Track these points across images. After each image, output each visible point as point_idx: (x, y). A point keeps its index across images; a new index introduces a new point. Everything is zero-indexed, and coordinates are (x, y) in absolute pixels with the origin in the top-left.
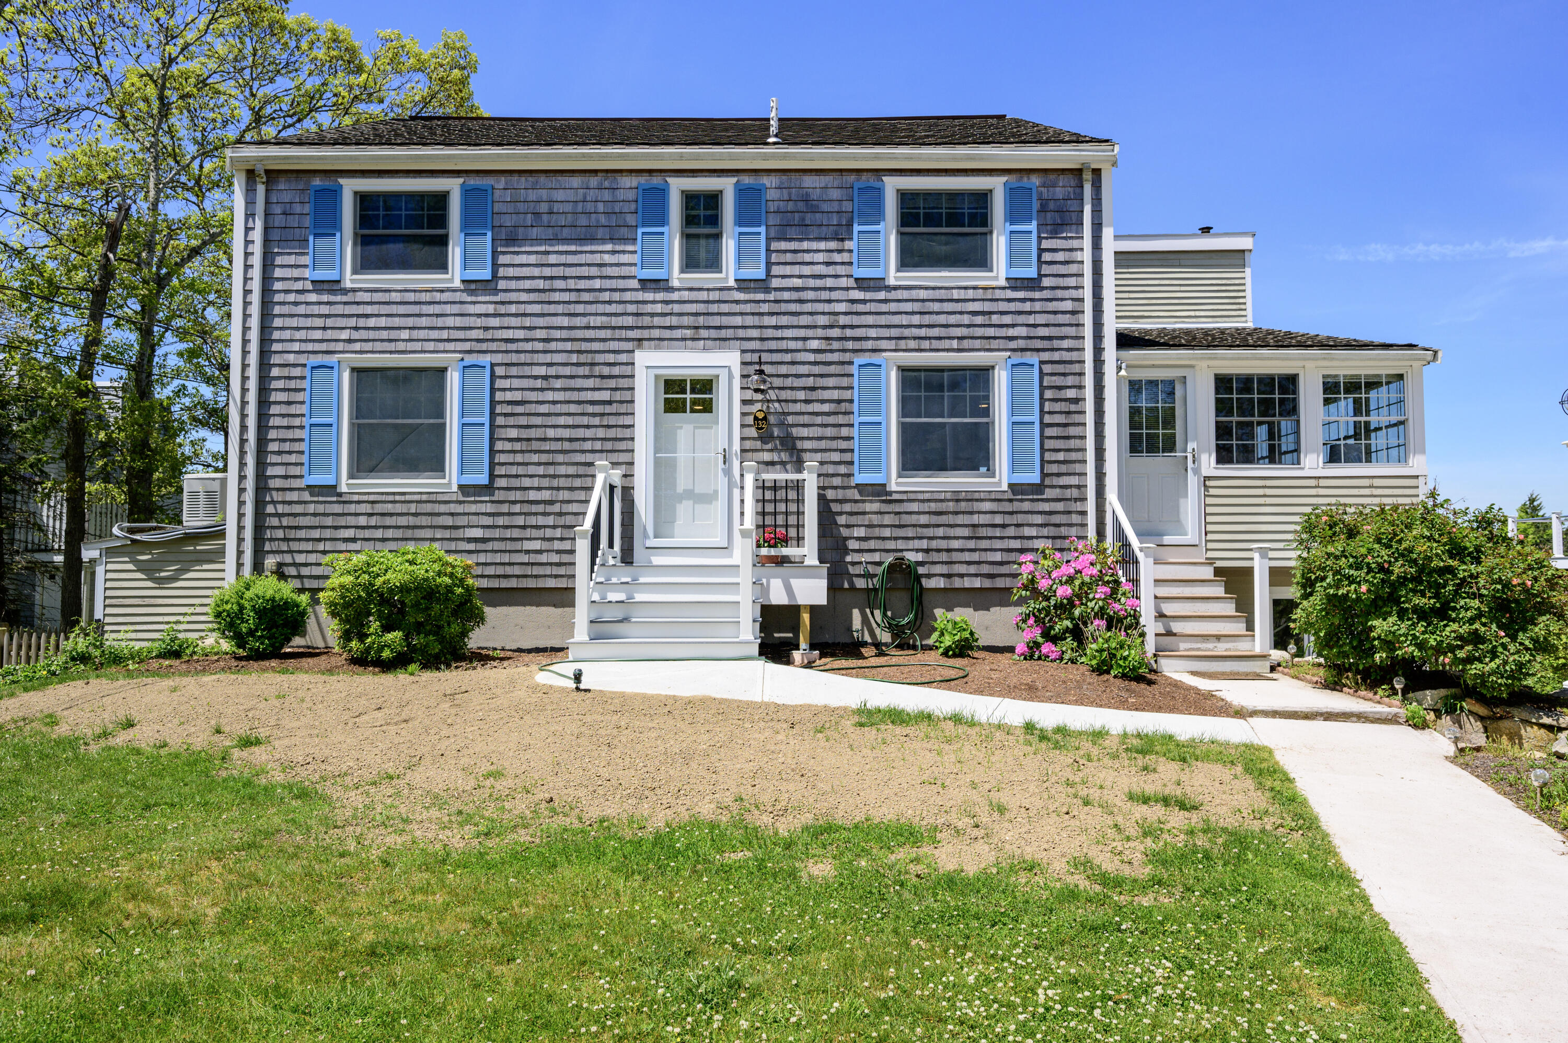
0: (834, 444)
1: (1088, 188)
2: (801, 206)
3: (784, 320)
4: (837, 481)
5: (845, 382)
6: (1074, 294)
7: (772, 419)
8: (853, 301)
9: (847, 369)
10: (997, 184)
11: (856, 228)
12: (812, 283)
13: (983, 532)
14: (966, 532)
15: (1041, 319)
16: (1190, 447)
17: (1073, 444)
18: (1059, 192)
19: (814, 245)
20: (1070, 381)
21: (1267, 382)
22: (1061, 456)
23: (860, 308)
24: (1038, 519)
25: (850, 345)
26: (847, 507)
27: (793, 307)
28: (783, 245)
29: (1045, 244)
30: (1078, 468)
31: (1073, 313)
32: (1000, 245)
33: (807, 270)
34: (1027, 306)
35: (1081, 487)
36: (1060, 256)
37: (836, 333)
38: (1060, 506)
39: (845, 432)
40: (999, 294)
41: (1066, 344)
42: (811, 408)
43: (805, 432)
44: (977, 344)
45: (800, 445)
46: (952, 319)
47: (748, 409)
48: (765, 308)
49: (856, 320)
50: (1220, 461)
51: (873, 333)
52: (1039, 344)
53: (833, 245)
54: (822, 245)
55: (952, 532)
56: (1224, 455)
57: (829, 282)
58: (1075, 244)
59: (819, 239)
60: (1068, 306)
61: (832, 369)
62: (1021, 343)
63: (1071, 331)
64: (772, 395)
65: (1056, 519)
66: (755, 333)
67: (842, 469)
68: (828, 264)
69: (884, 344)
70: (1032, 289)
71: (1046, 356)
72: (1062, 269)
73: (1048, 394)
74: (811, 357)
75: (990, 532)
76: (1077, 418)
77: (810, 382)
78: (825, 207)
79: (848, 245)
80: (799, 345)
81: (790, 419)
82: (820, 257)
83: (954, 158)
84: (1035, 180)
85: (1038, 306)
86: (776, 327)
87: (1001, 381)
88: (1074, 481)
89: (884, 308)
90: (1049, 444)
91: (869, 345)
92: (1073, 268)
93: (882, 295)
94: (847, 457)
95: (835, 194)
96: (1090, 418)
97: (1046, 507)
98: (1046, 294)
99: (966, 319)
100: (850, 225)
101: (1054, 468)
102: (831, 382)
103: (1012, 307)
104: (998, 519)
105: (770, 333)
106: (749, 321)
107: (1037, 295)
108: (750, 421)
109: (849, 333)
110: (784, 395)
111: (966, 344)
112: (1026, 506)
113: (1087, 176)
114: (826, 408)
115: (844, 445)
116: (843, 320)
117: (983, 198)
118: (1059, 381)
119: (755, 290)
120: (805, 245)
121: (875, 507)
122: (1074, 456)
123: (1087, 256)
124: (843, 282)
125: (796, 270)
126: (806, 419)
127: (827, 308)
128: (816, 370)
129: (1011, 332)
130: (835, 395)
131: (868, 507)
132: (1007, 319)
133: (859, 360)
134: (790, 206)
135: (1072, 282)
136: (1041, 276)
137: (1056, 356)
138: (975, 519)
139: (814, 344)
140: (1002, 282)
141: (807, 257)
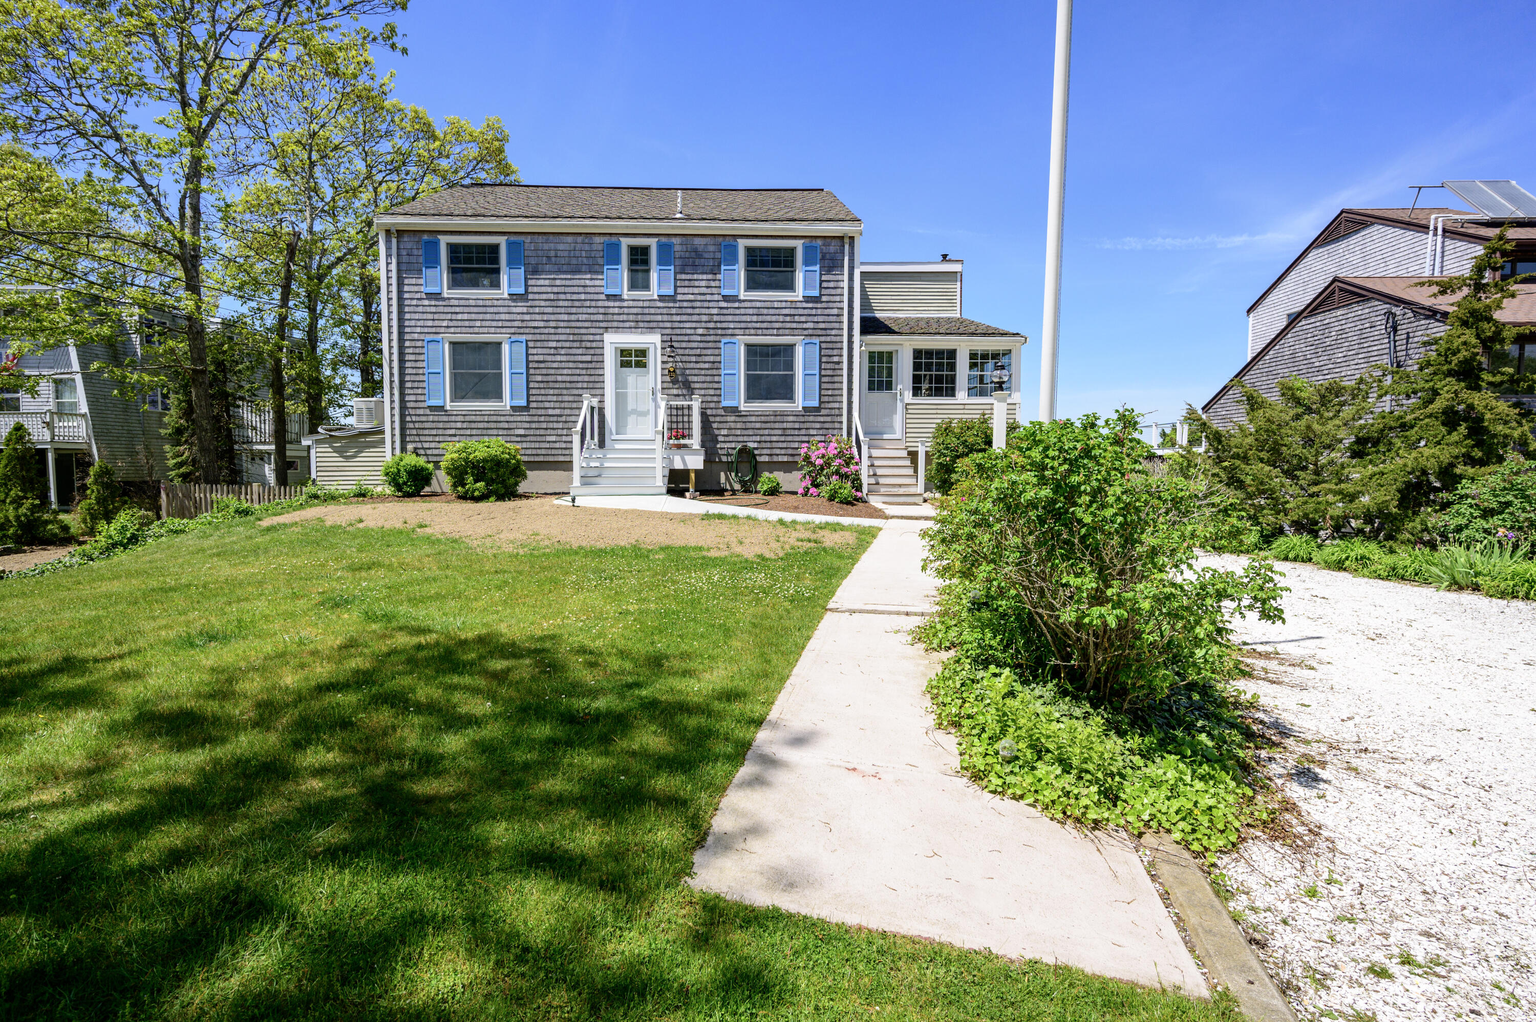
0: (711, 385)
1: (847, 247)
2: (693, 254)
3: (684, 318)
4: (712, 405)
5: (716, 352)
6: (839, 305)
7: (678, 372)
8: (721, 308)
9: (718, 345)
10: (799, 244)
11: (723, 267)
12: (699, 298)
13: (788, 432)
14: (780, 432)
15: (821, 319)
16: (899, 387)
17: (836, 386)
18: (832, 249)
19: (701, 277)
20: (835, 352)
21: (940, 353)
22: (830, 392)
23: (725, 311)
24: (818, 426)
25: (719, 332)
26: (718, 419)
27: (689, 311)
28: (683, 276)
29: (824, 278)
30: (838, 399)
31: (838, 315)
32: (799, 277)
33: (696, 291)
34: (814, 312)
35: (840, 409)
36: (832, 285)
37: (712, 325)
38: (829, 419)
39: (716, 379)
40: (799, 305)
41: (833, 332)
42: (698, 366)
43: (695, 379)
44: (787, 332)
45: (693, 385)
46: (774, 318)
47: (665, 366)
48: (674, 311)
49: (722, 318)
50: (915, 394)
51: (732, 325)
52: (820, 332)
53: (710, 277)
54: (705, 277)
55: (773, 432)
56: (916, 391)
57: (708, 297)
58: (840, 278)
59: (703, 273)
60: (835, 311)
61: (710, 345)
62: (810, 332)
63: (837, 325)
64: (678, 358)
65: (827, 425)
66: (668, 325)
67: (715, 399)
68: (708, 287)
69: (737, 332)
70: (817, 302)
71: (823, 339)
72: (833, 292)
73: (824, 359)
74: (699, 338)
75: (792, 432)
76: (838, 372)
77: (698, 352)
78: (706, 255)
79: (718, 277)
80: (692, 331)
81: (688, 372)
82: (703, 283)
83: (775, 230)
84: (819, 242)
85: (819, 312)
86: (680, 322)
87: (799, 351)
88: (836, 405)
89: (738, 312)
90: (824, 386)
91: (730, 332)
92: (839, 291)
93: (736, 305)
94: (718, 392)
95: (711, 248)
96: (845, 372)
97: (822, 419)
98: (824, 305)
99: (781, 318)
100: (719, 266)
101: (826, 399)
102: (709, 352)
103: (806, 312)
104: (797, 426)
105: (677, 325)
106: (666, 318)
107: (819, 305)
108: (666, 372)
109: (719, 325)
110: (685, 358)
111: (781, 332)
112: (811, 418)
113: (847, 240)
114: (707, 366)
115: (716, 386)
116: (715, 318)
117: (792, 251)
118: (830, 352)
119: (669, 301)
120: (695, 277)
121: (733, 419)
122: (837, 392)
123: (845, 284)
124: (716, 297)
125: (691, 290)
126: (696, 372)
127: (707, 311)
128: (701, 345)
129: (805, 326)
130: (712, 359)
131: (729, 419)
132: (803, 319)
133: (724, 340)
134: (687, 255)
135: (838, 298)
136: (821, 295)
137: (828, 339)
138: (785, 425)
139: (700, 331)
140: (801, 298)
141: (697, 283)
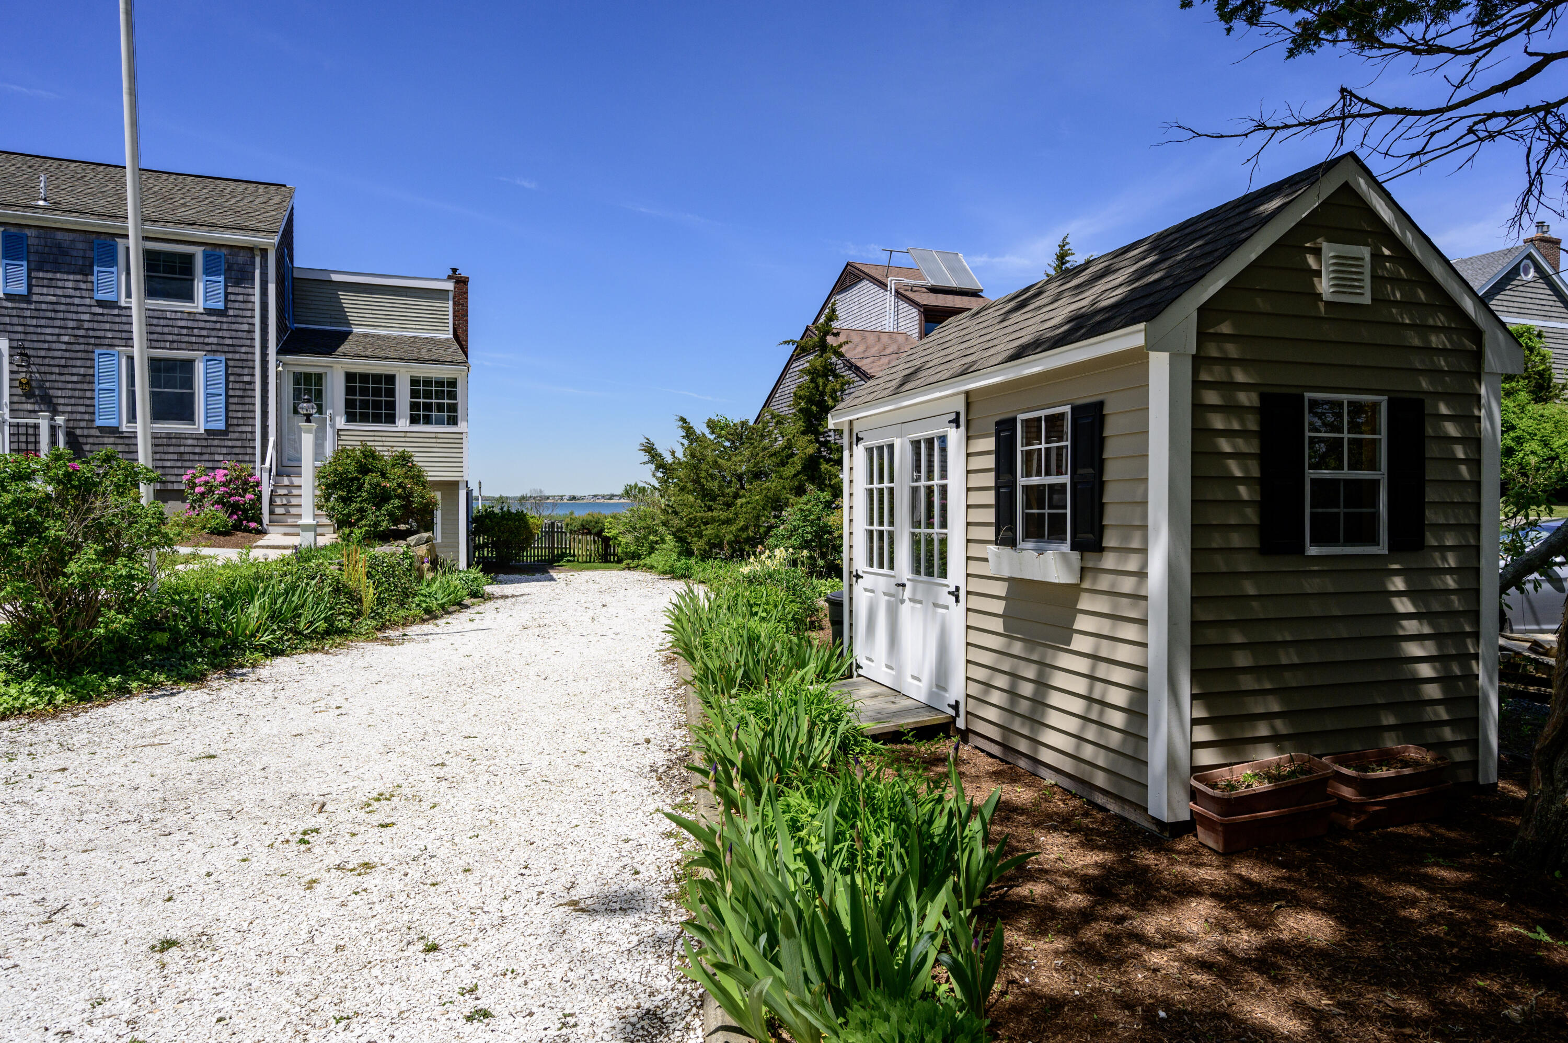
0: (81, 402)
1: (258, 260)
2: (55, 250)
3: (43, 322)
4: (83, 424)
5: (89, 363)
6: (250, 320)
7: (34, 384)
8: (95, 314)
9: (90, 356)
10: (198, 251)
11: (96, 268)
12: (63, 300)
13: (187, 457)
14: (175, 457)
15: (226, 334)
16: (328, 412)
17: (247, 408)
18: (241, 260)
19: (65, 277)
20: (246, 371)
21: (377, 378)
22: (240, 415)
23: (100, 318)
24: (225, 450)
25: (92, 341)
26: (91, 440)
27: (50, 314)
28: (41, 275)
29: (230, 290)
30: (251, 422)
31: (249, 332)
32: (199, 287)
33: (59, 292)
34: (218, 326)
35: (253, 433)
36: (240, 298)
37: (82, 332)
38: (239, 443)
39: (88, 394)
40: (198, 317)
41: (243, 349)
42: (63, 378)
43: (59, 393)
44: (184, 346)
45: (55, 401)
46: (166, 330)
47: (14, 376)
48: (28, 313)
49: (96, 326)
50: (348, 420)
51: (109, 335)
52: (226, 349)
53: (79, 277)
54: (71, 277)
55: (166, 457)
56: (351, 418)
57: (77, 301)
58: (251, 291)
59: (69, 273)
60: (245, 327)
61: (79, 355)
62: (214, 347)
63: (248, 342)
64: (34, 369)
65: (236, 451)
66: (20, 329)
67: (87, 417)
68: (75, 289)
69: (116, 342)
70: (222, 316)
71: (230, 356)
72: (242, 306)
73: (232, 378)
74: (64, 347)
75: (192, 457)
76: (250, 393)
77: (63, 362)
78: (74, 253)
79: (90, 278)
80: (54, 338)
81: (48, 384)
82: (70, 284)
83: (165, 233)
84: (225, 251)
85: (225, 326)
86: (36, 326)
87: (200, 369)
88: (249, 429)
89: (117, 319)
90: (232, 407)
91: (107, 341)
92: (250, 306)
93: (116, 312)
94: (91, 409)
95: (81, 246)
96: (258, 393)
97: (230, 443)
98: (230, 319)
99: (176, 331)
100: (92, 266)
101: (235, 421)
102: (79, 363)
103: (208, 325)
104: (197, 450)
105: (31, 329)
106: (16, 320)
107: (225, 319)
108: (17, 383)
109: (91, 333)
110: (43, 369)
111: (175, 345)
112: (216, 443)
113: (257, 252)
114: (75, 378)
115: (88, 402)
116: (86, 325)
117: (190, 258)
118: (240, 371)
119: (19, 302)
120: (58, 276)
121: (112, 440)
122: (248, 415)
123: (257, 299)
124: (87, 301)
125: (52, 291)
126: (60, 385)
127: (75, 316)
128: (67, 355)
129: (207, 340)
130: (82, 371)
131: (106, 440)
132: (204, 333)
133: (98, 351)
134: (47, 250)
135: (248, 313)
136: (227, 309)
137: (237, 356)
138: (182, 449)
139: (66, 339)
140: (201, 310)
141: (60, 284)
